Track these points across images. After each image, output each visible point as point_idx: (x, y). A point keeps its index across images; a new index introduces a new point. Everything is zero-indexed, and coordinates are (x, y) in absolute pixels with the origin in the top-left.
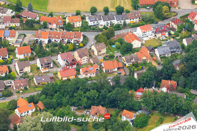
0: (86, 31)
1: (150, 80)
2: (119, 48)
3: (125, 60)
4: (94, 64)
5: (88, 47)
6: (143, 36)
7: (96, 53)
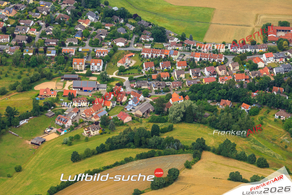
0: (227, 55)
1: (264, 86)
2: (248, 67)
3: (251, 74)
4: (229, 75)
5: (227, 65)
6: (267, 60)
7: (232, 69)
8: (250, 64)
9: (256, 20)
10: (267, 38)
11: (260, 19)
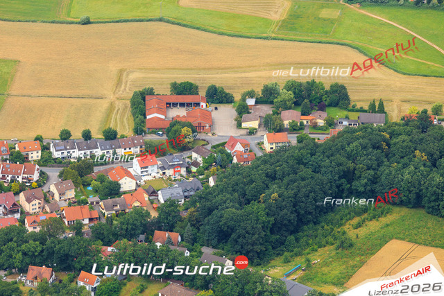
2: (97, 191)
3: (103, 207)
4: (52, 212)
5: (45, 189)
7: (57, 197)
8: (101, 183)
9: (119, 83)
10: (143, 122)
11: (127, 82)
